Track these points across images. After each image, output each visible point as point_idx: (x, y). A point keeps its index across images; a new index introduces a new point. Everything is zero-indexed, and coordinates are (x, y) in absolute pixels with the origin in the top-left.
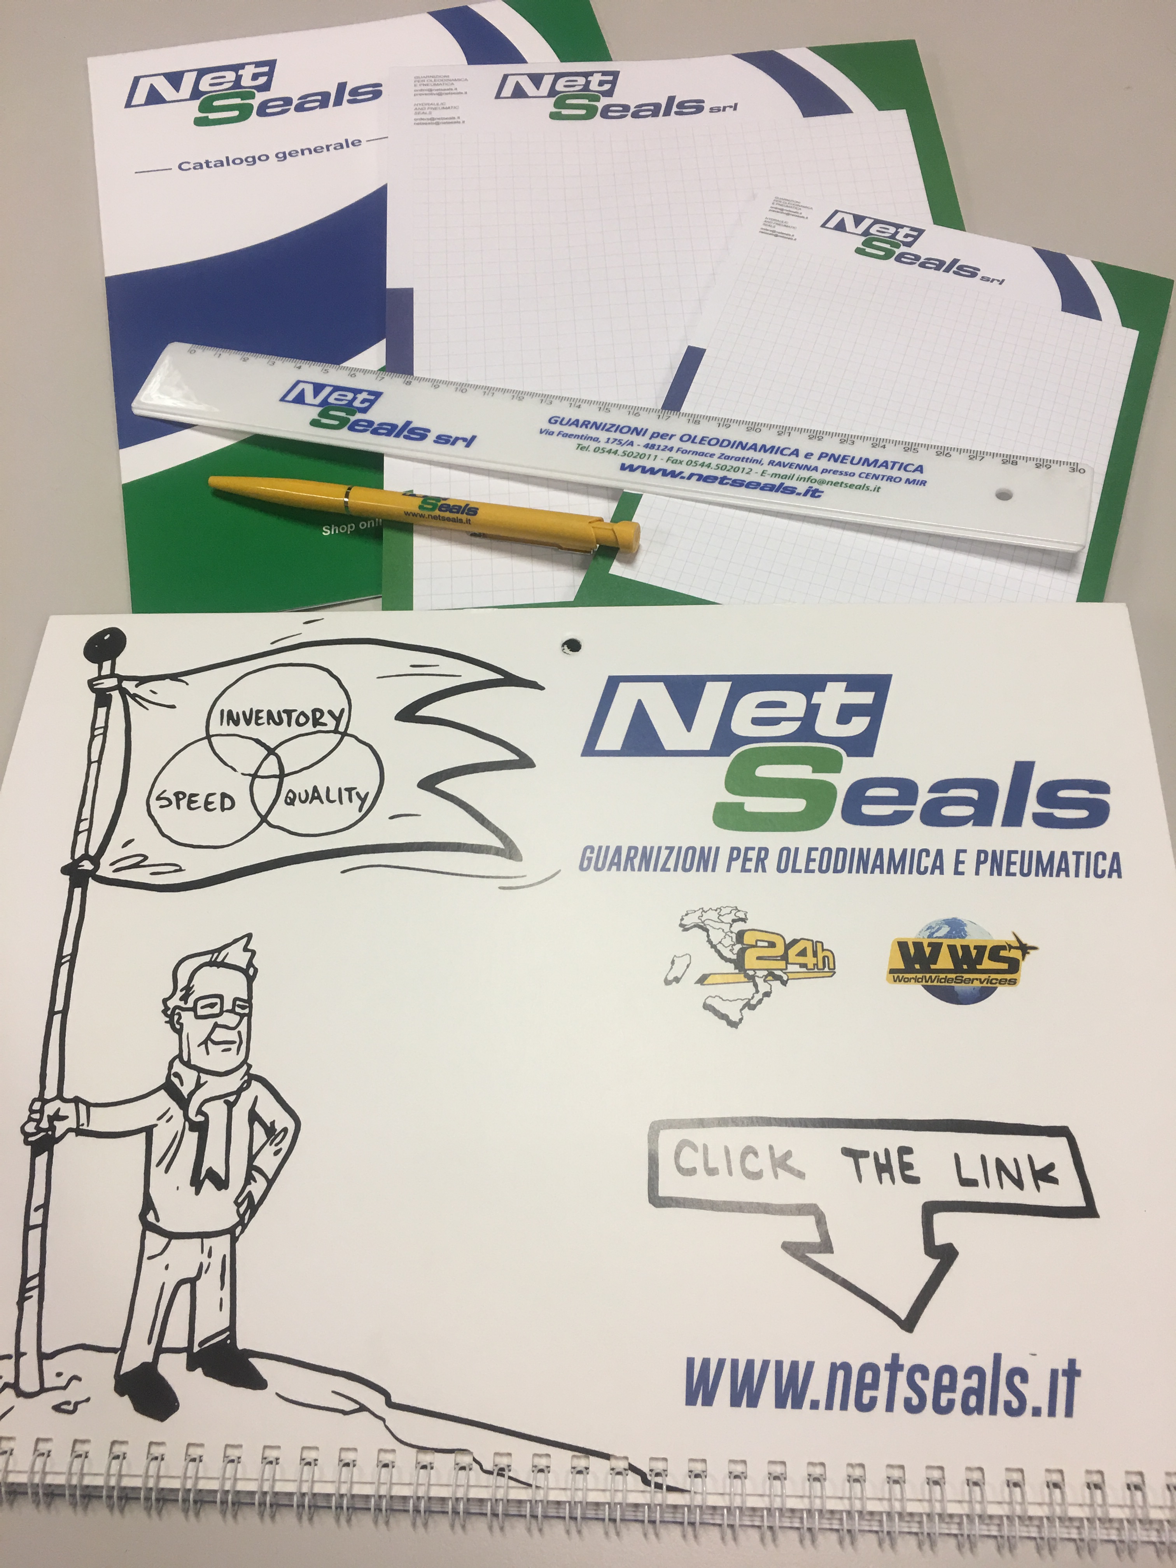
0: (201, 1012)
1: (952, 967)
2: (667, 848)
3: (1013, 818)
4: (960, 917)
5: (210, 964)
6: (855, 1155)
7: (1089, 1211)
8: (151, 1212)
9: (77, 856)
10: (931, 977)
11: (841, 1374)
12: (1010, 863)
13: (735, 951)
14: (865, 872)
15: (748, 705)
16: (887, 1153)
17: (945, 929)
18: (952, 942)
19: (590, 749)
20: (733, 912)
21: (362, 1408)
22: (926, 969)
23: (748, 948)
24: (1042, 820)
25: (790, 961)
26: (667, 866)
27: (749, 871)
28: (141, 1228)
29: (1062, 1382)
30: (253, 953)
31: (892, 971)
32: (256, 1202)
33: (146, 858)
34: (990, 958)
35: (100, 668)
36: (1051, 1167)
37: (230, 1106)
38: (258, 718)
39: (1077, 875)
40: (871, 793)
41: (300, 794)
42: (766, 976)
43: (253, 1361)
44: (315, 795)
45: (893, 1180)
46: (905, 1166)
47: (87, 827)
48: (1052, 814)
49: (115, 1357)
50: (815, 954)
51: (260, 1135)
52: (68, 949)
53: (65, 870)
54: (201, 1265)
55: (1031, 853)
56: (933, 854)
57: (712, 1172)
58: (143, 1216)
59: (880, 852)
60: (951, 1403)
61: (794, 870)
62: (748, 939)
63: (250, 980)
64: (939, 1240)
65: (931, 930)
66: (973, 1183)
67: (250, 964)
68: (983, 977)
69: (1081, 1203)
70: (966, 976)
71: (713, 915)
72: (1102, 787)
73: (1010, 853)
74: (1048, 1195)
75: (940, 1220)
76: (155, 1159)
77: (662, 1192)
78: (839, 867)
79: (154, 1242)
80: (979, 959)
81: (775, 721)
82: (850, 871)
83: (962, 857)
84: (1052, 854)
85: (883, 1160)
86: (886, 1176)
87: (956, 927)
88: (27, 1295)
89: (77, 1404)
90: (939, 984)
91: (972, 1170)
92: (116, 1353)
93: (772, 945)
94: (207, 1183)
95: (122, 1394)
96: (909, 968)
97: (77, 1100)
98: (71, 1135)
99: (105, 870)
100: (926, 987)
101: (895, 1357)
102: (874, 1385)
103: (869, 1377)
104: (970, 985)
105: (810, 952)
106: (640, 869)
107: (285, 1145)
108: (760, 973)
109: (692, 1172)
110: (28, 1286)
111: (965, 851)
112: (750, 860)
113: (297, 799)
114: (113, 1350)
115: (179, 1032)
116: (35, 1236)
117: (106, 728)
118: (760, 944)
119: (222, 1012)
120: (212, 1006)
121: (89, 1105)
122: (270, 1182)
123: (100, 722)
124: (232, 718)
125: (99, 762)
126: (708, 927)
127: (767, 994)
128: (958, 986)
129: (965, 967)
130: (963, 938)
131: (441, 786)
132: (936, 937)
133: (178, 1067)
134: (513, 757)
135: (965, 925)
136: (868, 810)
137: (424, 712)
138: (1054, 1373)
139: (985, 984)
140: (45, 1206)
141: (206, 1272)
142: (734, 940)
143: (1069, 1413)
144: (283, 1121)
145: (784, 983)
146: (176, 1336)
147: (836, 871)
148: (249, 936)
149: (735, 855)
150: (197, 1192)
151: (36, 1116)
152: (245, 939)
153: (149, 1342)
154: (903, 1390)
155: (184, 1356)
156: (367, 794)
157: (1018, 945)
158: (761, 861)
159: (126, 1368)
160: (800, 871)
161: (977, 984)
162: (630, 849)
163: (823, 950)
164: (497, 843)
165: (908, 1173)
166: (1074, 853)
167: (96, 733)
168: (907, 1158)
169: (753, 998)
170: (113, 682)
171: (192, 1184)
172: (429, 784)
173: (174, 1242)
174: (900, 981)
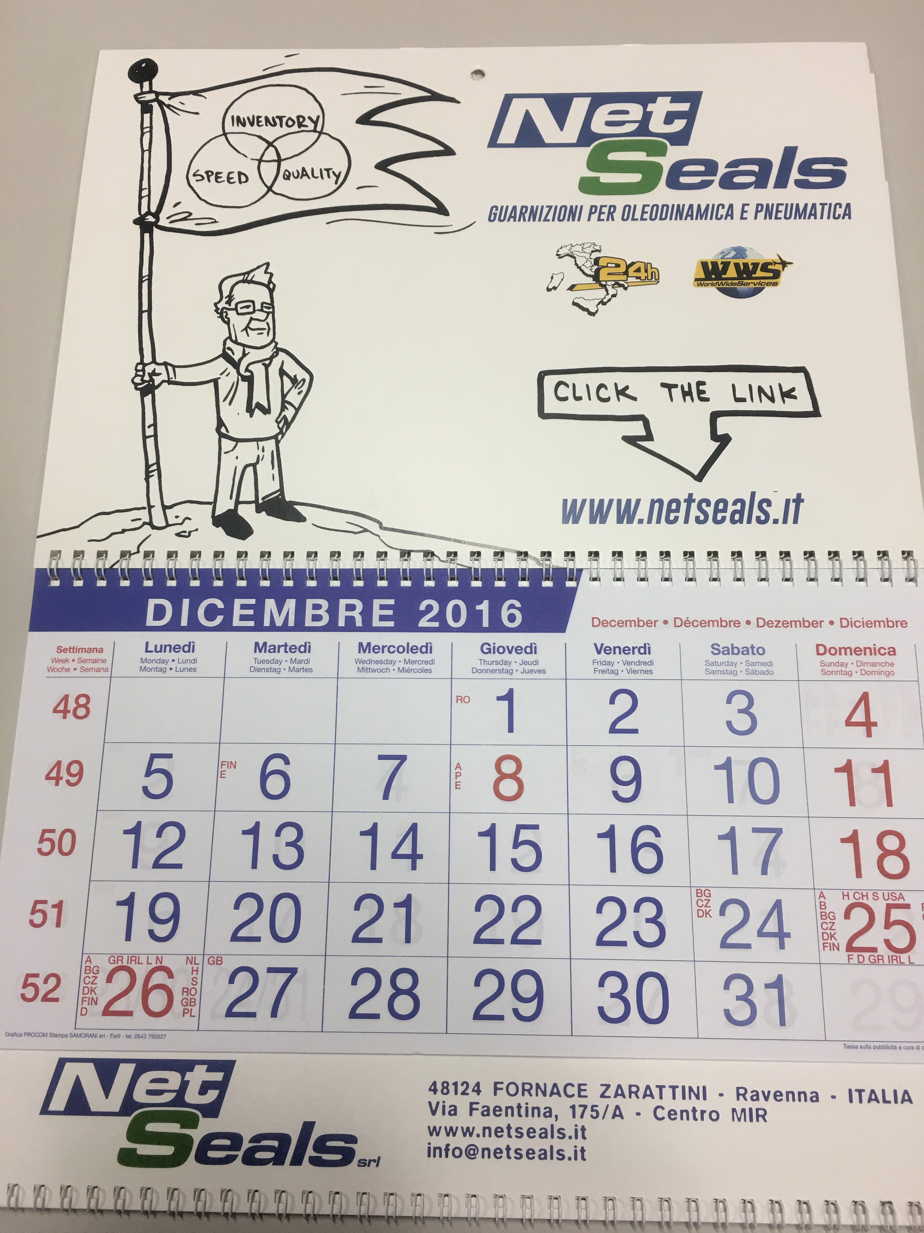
0: (240, 311)
1: (736, 276)
2: (547, 207)
3: (781, 183)
4: (743, 246)
5: (244, 281)
6: (670, 387)
7: (816, 413)
8: (223, 427)
9: (143, 213)
10: (722, 282)
11: (657, 505)
12: (778, 211)
13: (593, 270)
14: (681, 219)
15: (603, 113)
16: (689, 385)
17: (733, 253)
18: (736, 261)
19: (493, 143)
20: (592, 246)
21: (366, 530)
22: (719, 278)
23: (601, 268)
24: (800, 184)
25: (629, 275)
26: (548, 218)
27: (603, 220)
28: (218, 436)
29: (792, 506)
30: (272, 275)
31: (696, 280)
32: (289, 421)
33: (191, 214)
34: (761, 270)
35: (142, 87)
36: (793, 390)
37: (267, 367)
38: (258, 122)
39: (822, 218)
40: (686, 169)
41: (293, 173)
42: (614, 285)
43: (297, 507)
44: (304, 173)
45: (692, 400)
46: (700, 392)
47: (147, 194)
48: (807, 180)
49: (211, 507)
50: (646, 271)
51: (288, 383)
52: (145, 272)
53: (136, 222)
54: (258, 456)
55: (792, 205)
56: (727, 207)
57: (579, 399)
58: (218, 430)
59: (691, 206)
60: (724, 518)
61: (633, 219)
62: (602, 262)
63: (271, 291)
64: (720, 432)
65: (723, 254)
66: (743, 400)
67: (270, 281)
68: (756, 281)
69: (810, 409)
70: (745, 281)
71: (579, 248)
72: (842, 162)
73: (778, 205)
74: (790, 405)
75: (720, 421)
76: (221, 398)
77: (546, 411)
78: (664, 217)
79: (227, 444)
80: (754, 271)
81: (621, 123)
82: (671, 219)
83: (746, 208)
84: (806, 205)
85: (686, 389)
86: (688, 398)
87: (740, 252)
88: (150, 474)
89: (190, 532)
90: (727, 286)
91: (742, 392)
92: (211, 504)
93: (618, 266)
94: (257, 411)
95: (217, 527)
96: (708, 277)
97: (166, 364)
98: (165, 384)
99: (163, 222)
100: (718, 289)
101: (691, 495)
102: (677, 510)
103: (674, 506)
104: (747, 286)
105: (643, 270)
106: (529, 220)
107: (305, 389)
108: (609, 283)
109: (566, 399)
110: (150, 470)
111: (748, 205)
112: (604, 213)
113: (292, 176)
114: (210, 503)
115: (228, 323)
116: (150, 442)
117: (151, 127)
118: (609, 265)
119: (254, 311)
120: (248, 307)
121: (174, 367)
122: (297, 410)
123: (147, 124)
124: (240, 121)
125: (150, 150)
126: (575, 256)
127: (614, 296)
128: (739, 288)
129: (745, 276)
130: (744, 258)
131: (391, 167)
132: (727, 258)
133: (229, 344)
134: (441, 148)
135: (746, 250)
136: (683, 180)
137: (376, 118)
138: (788, 502)
139: (757, 286)
140: (155, 425)
141: (262, 460)
142: (593, 263)
143: (795, 521)
144: (301, 374)
145: (626, 289)
146: (247, 494)
147: (661, 219)
148: (268, 264)
149: (593, 211)
150: (251, 416)
151: (141, 373)
152: (265, 266)
153: (231, 498)
154: (694, 512)
155: (254, 505)
156: (340, 173)
157: (780, 262)
158: (611, 215)
159: (218, 512)
160: (637, 220)
161: (752, 286)
162: (522, 207)
163: (652, 268)
164: (433, 205)
165: (701, 396)
166: (821, 204)
167: (145, 131)
168: (702, 388)
169: (605, 298)
170: (152, 96)
171: (247, 411)
172: (383, 166)
173: (239, 444)
174: (702, 285)
